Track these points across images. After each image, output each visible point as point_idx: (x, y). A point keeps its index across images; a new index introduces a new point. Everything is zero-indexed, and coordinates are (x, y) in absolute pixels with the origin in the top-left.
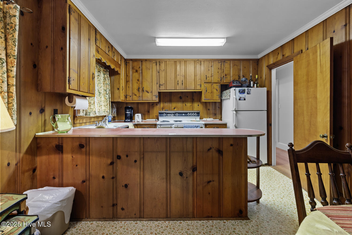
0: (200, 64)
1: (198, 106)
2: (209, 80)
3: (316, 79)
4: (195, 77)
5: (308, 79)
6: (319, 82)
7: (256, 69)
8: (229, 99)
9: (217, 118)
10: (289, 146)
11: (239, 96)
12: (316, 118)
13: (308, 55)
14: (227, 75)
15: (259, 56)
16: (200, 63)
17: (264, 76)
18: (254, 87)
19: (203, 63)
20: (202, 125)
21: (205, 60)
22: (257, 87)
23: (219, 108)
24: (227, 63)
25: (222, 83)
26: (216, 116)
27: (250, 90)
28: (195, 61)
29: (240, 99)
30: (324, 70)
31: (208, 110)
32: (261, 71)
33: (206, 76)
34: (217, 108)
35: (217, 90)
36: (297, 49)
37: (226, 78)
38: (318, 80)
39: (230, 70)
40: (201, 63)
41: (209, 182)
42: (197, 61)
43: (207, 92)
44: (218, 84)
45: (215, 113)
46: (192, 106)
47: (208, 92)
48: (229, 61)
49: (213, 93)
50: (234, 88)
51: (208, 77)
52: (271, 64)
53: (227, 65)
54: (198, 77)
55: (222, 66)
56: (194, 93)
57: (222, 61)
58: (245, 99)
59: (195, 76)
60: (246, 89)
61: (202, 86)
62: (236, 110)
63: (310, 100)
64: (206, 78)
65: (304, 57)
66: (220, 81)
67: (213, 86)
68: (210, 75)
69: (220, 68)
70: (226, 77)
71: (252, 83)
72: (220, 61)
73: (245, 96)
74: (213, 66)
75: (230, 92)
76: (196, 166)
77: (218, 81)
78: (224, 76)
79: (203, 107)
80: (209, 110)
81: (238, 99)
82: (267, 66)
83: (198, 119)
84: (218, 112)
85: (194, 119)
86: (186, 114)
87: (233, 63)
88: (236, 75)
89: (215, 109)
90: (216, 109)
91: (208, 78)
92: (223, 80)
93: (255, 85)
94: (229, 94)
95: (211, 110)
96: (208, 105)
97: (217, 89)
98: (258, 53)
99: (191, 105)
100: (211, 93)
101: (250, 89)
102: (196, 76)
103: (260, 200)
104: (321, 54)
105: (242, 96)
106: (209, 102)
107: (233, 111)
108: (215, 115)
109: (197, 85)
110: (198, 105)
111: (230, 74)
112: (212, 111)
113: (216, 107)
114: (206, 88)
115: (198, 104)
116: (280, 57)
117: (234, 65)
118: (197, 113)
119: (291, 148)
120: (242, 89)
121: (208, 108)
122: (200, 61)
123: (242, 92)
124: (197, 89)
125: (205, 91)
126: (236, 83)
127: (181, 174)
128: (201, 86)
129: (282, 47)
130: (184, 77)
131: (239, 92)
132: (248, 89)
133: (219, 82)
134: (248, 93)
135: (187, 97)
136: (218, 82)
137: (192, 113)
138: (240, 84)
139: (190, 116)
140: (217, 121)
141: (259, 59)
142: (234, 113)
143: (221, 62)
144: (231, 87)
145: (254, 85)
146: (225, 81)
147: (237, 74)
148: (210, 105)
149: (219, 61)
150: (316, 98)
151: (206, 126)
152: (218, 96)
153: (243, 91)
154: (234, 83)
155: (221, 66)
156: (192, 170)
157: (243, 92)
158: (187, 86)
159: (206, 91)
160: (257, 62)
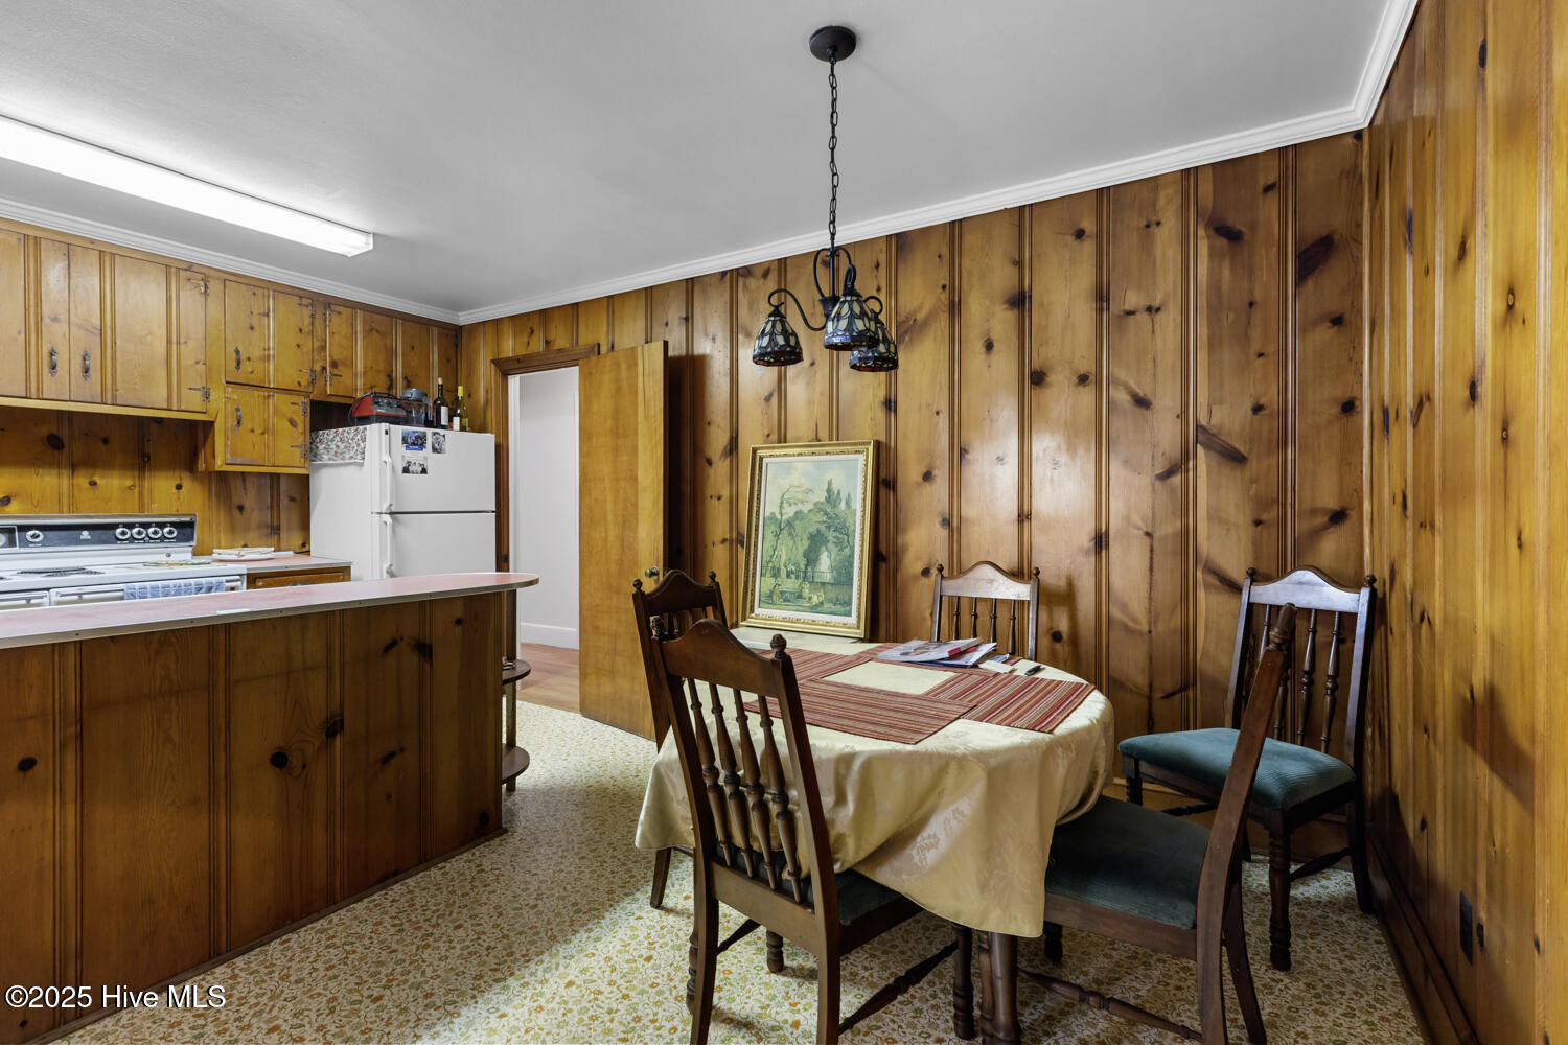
0: (203, 289)
1: (174, 490)
2: (252, 372)
3: (636, 434)
4: (174, 346)
5: (617, 428)
6: (642, 442)
7: (453, 361)
8: (361, 465)
9: (283, 545)
10: (635, 586)
11: (403, 456)
12: (635, 529)
13: (617, 365)
14: (339, 363)
15: (464, 318)
16: (202, 283)
17: (482, 392)
18: (451, 428)
19: (222, 287)
20: (237, 580)
21: (229, 278)
22: (463, 429)
23: (292, 499)
24: (339, 313)
25: (316, 395)
26: (279, 534)
27: (442, 438)
28: (173, 270)
29: (406, 470)
30: (653, 413)
31: (236, 513)
32: (471, 373)
33: (238, 352)
34: (284, 501)
35: (293, 423)
36: (586, 338)
37: (335, 375)
38: (639, 436)
39: (352, 348)
40: (206, 287)
41: (387, 759)
42: (182, 273)
43: (241, 428)
44: (301, 399)
45: (275, 524)
46: (137, 490)
47: (250, 427)
48: (350, 310)
49: (273, 435)
50: (384, 426)
51: (249, 359)
52: (508, 359)
53: (338, 323)
54: (190, 352)
55: (318, 322)
56: (154, 427)
57: (317, 301)
58: (424, 471)
59: (169, 342)
60: (429, 431)
61: (211, 398)
62: (394, 509)
63: (622, 483)
64: (239, 363)
65: (608, 368)
66: (306, 386)
67: (274, 405)
68: (257, 353)
69: (306, 329)
70: (335, 372)
71: (444, 410)
72: (310, 301)
73: (426, 458)
74: (271, 314)
75: (364, 440)
76: (342, 715)
77: (299, 383)
78: (324, 368)
79: (210, 496)
80: (241, 508)
81: (401, 470)
82: (493, 361)
83: (182, 553)
84: (288, 516)
85: (163, 558)
86: (104, 532)
87: (364, 322)
88: (379, 371)
89: (275, 506)
90: (279, 506)
91: (246, 366)
92: (320, 382)
93: (456, 420)
94: (358, 445)
95: (253, 510)
96: (236, 485)
97: (296, 419)
98: (458, 306)
99: (129, 482)
100: (263, 433)
101: (444, 436)
102: (178, 343)
103: (517, 778)
104: (646, 373)
105: (416, 456)
106: (243, 473)
107: (381, 513)
108: (273, 533)
109: (184, 391)
110: (179, 487)
111: (351, 364)
112: (256, 515)
113: (279, 495)
114: (238, 410)
115: (178, 482)
116: (537, 345)
117: (371, 330)
118: (173, 524)
119: (639, 589)
120: (414, 432)
121: (236, 501)
122: (203, 278)
123: (413, 444)
124: (183, 408)
125: (232, 422)
126: (389, 404)
127: (279, 760)
128: (207, 396)
129: (544, 315)
130: (98, 338)
131: (405, 440)
132: (434, 434)
133: (302, 389)
134: (435, 450)
135: (105, 441)
136: (298, 388)
137: (146, 526)
138: (402, 413)
139: (132, 540)
140: (288, 560)
141: (461, 327)
142: (386, 523)
143: (311, 305)
144: (365, 420)
145: (451, 421)
146: (330, 389)
147: (382, 366)
148: (245, 489)
149: (304, 300)
150: (634, 479)
151: (253, 580)
152: (297, 451)
153: (417, 438)
154: (377, 403)
155: (312, 324)
156: (324, 735)
157: (418, 443)
158: (119, 386)
159: (239, 423)
160: (455, 339)
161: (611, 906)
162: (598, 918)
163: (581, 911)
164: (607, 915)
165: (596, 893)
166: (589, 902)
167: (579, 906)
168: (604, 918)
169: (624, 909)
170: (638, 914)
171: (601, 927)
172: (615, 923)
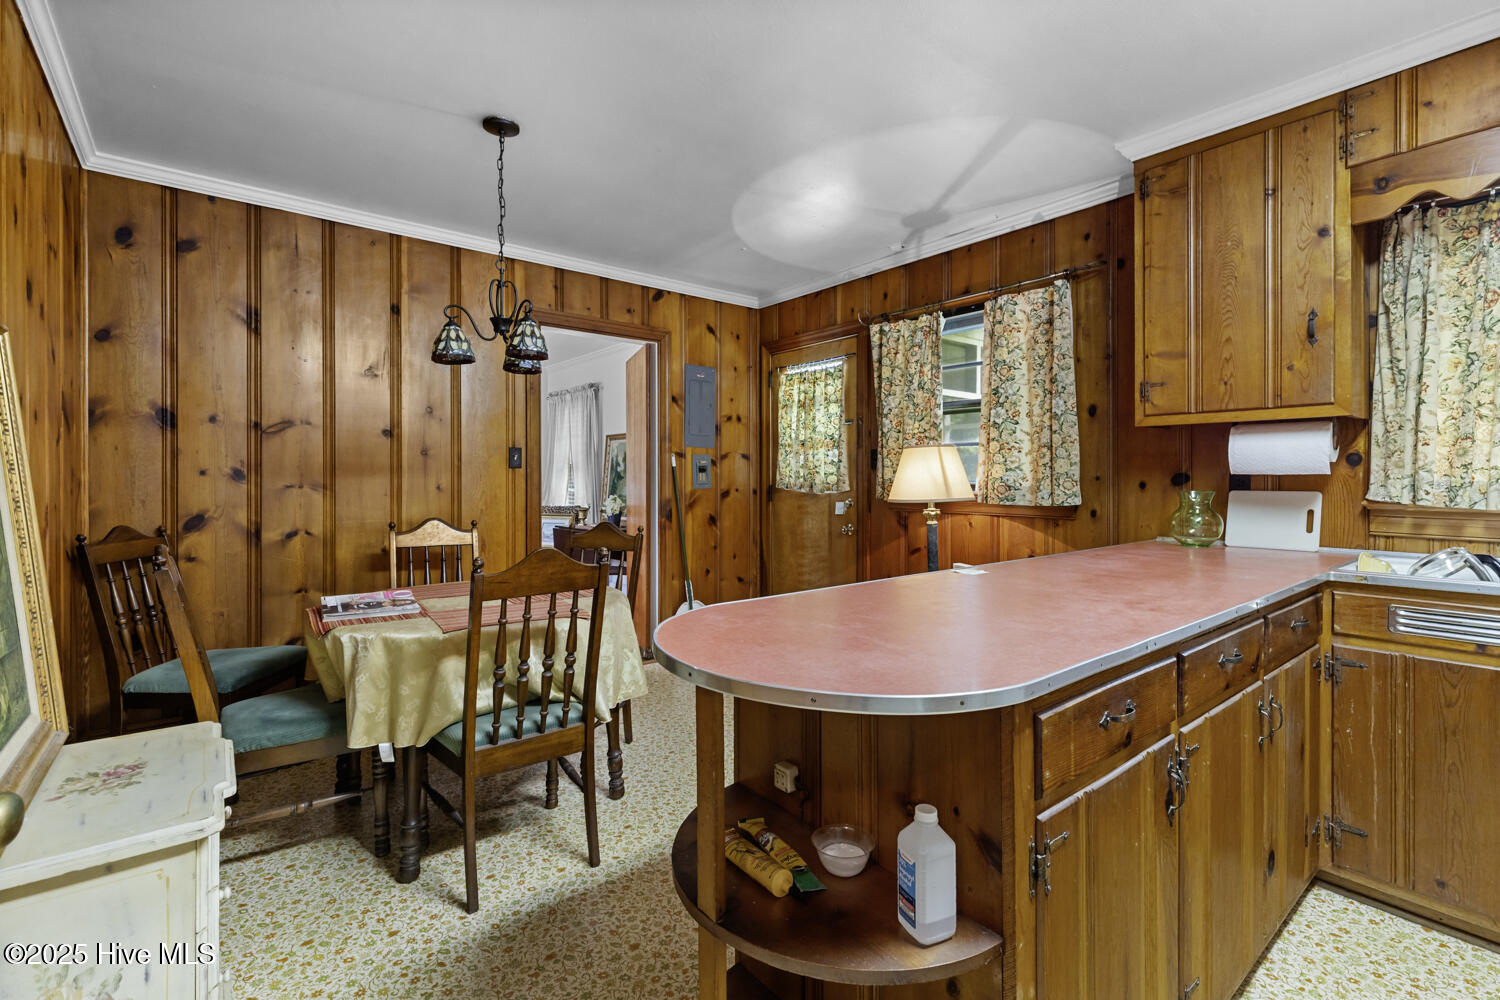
161: (632, 874)
162: (650, 864)
163: (662, 874)
164: (641, 865)
165: (641, 890)
166: (651, 881)
167: (662, 878)
168: (645, 864)
169: (624, 868)
170: (615, 862)
171: (651, 855)
172: (638, 857)
